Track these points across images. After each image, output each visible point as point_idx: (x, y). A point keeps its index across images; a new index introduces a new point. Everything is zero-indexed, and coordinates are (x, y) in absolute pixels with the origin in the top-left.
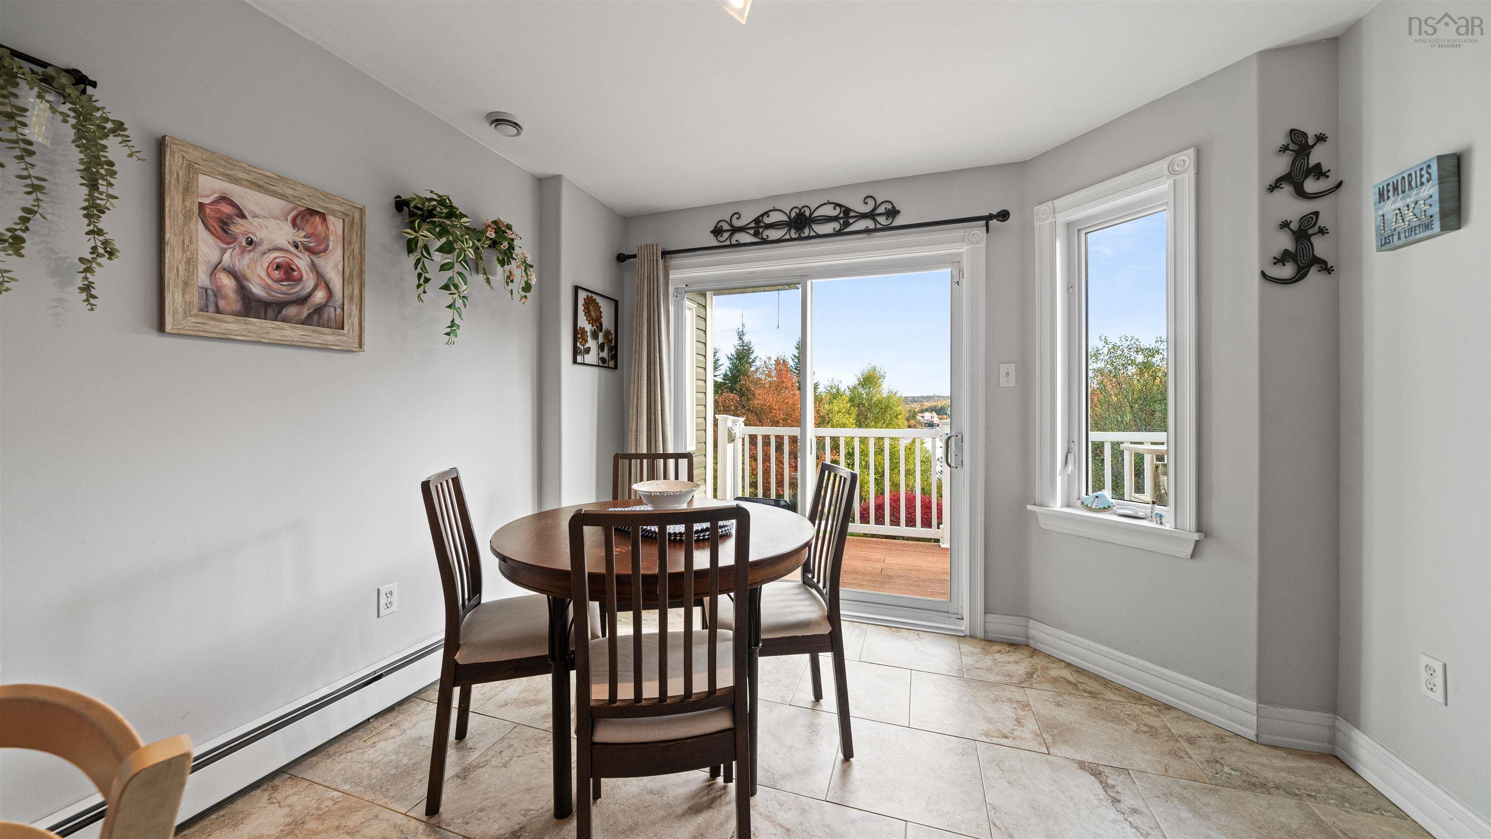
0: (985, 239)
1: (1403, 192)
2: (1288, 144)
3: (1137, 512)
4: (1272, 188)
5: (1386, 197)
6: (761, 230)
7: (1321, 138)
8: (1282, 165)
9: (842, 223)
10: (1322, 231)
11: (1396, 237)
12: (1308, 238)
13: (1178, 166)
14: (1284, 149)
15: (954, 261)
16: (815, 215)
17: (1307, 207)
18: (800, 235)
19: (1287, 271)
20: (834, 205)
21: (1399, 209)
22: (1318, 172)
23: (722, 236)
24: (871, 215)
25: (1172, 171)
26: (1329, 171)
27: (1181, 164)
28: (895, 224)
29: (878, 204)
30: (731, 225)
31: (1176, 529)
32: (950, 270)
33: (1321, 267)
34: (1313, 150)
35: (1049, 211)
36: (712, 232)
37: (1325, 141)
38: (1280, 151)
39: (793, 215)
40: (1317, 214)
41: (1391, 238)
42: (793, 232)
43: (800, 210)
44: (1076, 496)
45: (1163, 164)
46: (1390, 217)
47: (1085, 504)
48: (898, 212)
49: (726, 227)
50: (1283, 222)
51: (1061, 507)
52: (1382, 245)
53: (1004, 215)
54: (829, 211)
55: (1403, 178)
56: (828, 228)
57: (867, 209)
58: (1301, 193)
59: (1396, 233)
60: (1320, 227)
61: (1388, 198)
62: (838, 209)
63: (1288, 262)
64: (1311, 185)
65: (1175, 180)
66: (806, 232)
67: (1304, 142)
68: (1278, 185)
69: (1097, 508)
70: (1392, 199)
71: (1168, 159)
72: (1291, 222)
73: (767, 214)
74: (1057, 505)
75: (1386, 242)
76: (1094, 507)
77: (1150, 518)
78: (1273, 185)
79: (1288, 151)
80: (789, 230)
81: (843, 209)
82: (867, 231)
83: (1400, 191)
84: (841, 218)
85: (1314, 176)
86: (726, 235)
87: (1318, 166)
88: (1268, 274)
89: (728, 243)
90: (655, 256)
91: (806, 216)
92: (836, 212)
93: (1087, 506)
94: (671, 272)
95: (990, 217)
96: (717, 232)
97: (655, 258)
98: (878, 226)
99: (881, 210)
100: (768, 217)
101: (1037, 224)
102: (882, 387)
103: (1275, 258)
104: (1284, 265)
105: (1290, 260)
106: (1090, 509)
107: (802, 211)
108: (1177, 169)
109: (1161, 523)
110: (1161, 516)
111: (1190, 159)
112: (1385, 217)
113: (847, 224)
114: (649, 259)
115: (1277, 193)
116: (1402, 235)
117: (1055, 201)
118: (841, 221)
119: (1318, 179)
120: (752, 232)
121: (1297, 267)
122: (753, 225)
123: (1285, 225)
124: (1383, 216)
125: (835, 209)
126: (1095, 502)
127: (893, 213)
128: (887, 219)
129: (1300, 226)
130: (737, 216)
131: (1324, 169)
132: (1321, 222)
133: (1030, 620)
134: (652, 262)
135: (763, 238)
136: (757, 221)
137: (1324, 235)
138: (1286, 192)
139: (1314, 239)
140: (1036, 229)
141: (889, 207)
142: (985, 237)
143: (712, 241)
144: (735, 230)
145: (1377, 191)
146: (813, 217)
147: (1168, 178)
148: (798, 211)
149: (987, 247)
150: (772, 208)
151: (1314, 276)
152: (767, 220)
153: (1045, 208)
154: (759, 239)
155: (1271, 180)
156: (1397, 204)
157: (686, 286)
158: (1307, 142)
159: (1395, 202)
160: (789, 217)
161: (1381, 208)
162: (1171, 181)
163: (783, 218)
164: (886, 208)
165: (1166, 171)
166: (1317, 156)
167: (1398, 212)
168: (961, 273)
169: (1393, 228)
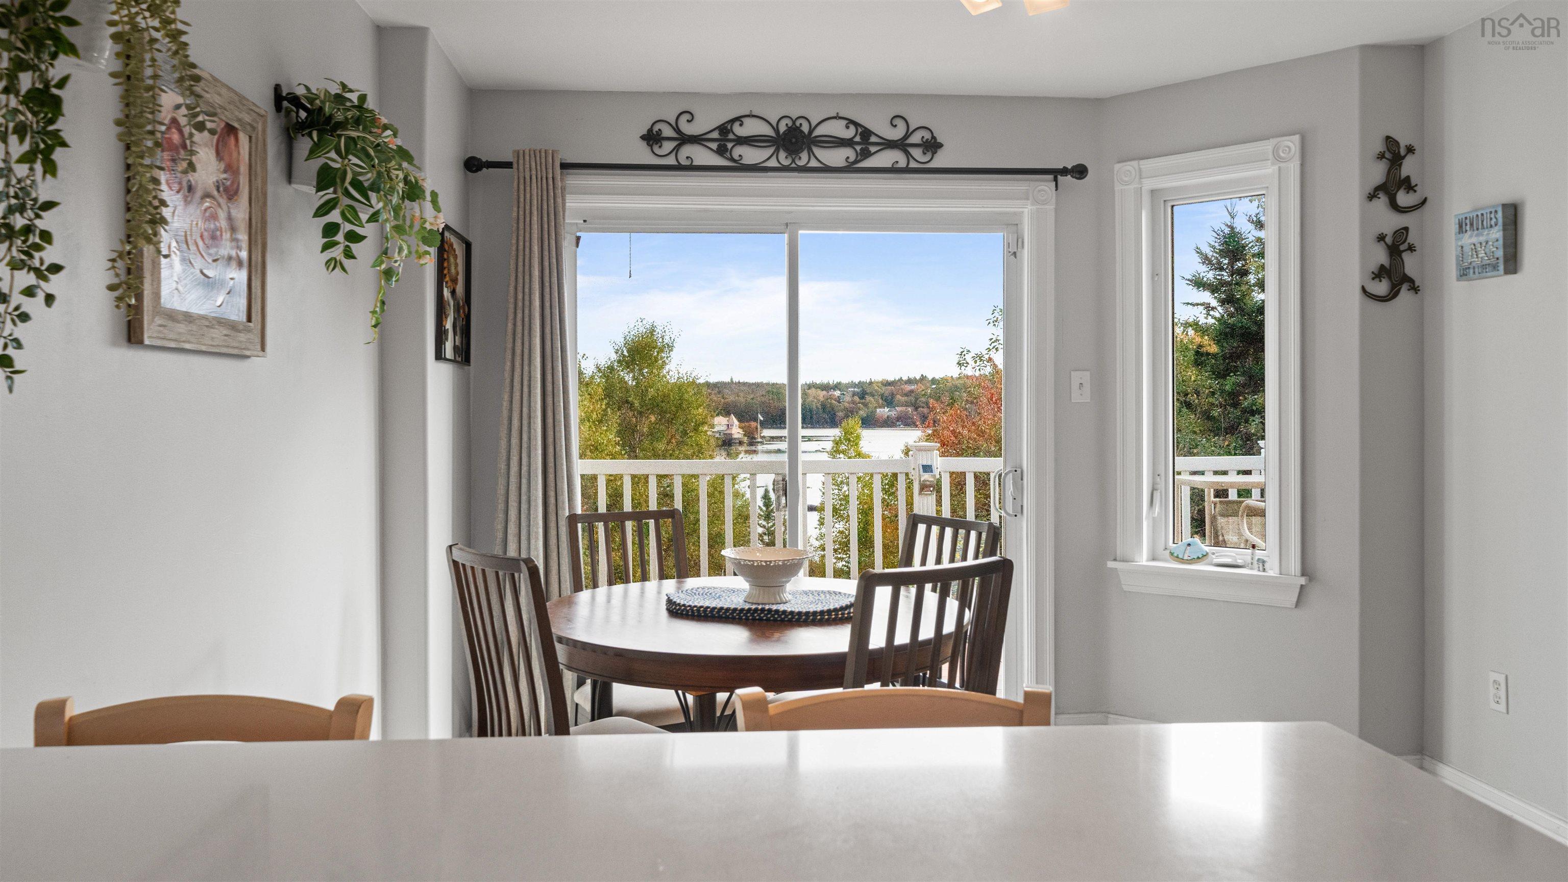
0: (1054, 200)
1: (1478, 229)
2: (1384, 152)
3: (1236, 560)
4: (1372, 197)
5: (1464, 230)
6: (730, 145)
7: (1410, 150)
8: (1378, 173)
9: (859, 151)
10: (1411, 248)
11: (1471, 271)
12: (1400, 253)
13: (1283, 152)
14: (1381, 156)
15: (1012, 225)
16: (817, 132)
17: (1398, 221)
18: (793, 161)
19: (1382, 288)
20: (847, 122)
21: (1474, 245)
22: (1407, 185)
23: (660, 147)
24: (901, 145)
25: (1277, 158)
26: (1416, 185)
27: (1286, 150)
28: (935, 164)
29: (911, 130)
30: (677, 130)
31: (1281, 574)
32: (1002, 234)
33: (1410, 286)
34: (1404, 161)
35: (1133, 173)
36: (643, 138)
37: (1414, 153)
38: (1378, 158)
39: (782, 128)
40: (1406, 229)
41: (1468, 271)
42: (782, 155)
43: (794, 122)
44: (1163, 547)
45: (1267, 146)
46: (1467, 249)
47: (1175, 555)
48: (940, 146)
49: (668, 132)
50: (1380, 235)
51: (1148, 561)
52: (1461, 276)
53: (1080, 172)
54: (838, 129)
55: (1477, 216)
56: (837, 157)
57: (896, 134)
58: (1394, 206)
59: (1471, 266)
60: (1409, 243)
61: (1466, 231)
62: (852, 128)
63: (1384, 278)
64: (1403, 199)
65: (1279, 167)
66: (803, 159)
67: (1397, 151)
68: (1376, 194)
69: (1189, 558)
70: (1469, 233)
71: (1273, 141)
72: (1386, 235)
73: (738, 119)
74: (1143, 559)
75: (1464, 273)
76: (1186, 558)
77: (1250, 565)
78: (1372, 193)
79: (1384, 159)
80: (777, 151)
81: (860, 130)
82: (894, 170)
83: (1475, 228)
84: (858, 143)
85: (1405, 189)
86: (668, 146)
87: (1408, 178)
88: (1368, 289)
89: (671, 161)
90: (550, 171)
91: (802, 132)
92: (849, 133)
93: (1177, 557)
94: (568, 197)
95: (1064, 171)
96: (652, 138)
97: (550, 176)
98: (913, 165)
99: (916, 138)
100: (741, 125)
101: (1118, 187)
102: (667, 367)
103: (1373, 273)
104: (1381, 281)
105: (1385, 276)
106: (1182, 561)
107: (798, 124)
108: (1282, 155)
109: (1264, 570)
110: (1264, 562)
111: (1295, 147)
112: (1464, 249)
113: (866, 154)
114: (539, 177)
115: (1375, 202)
116: (1476, 270)
117: (1142, 162)
118: (858, 148)
119: (1408, 193)
120: (714, 146)
121: (1390, 284)
122: (715, 135)
123: (1381, 238)
124: (1462, 247)
125: (847, 127)
126: (1187, 552)
127: (932, 146)
128: (924, 153)
129: (1393, 241)
130: (686, 117)
131: (1413, 184)
132: (1411, 239)
133: (1109, 715)
134: (544, 181)
135: (732, 159)
136: (724, 129)
137: (1412, 252)
138: (1382, 201)
139: (1405, 255)
140: (1117, 194)
141: (928, 136)
142: (1054, 195)
143: (644, 155)
144: (684, 140)
145: (1457, 222)
146: (813, 135)
147: (1273, 164)
148: (790, 124)
149: (1056, 210)
150: (748, 113)
151: (1405, 294)
152: (740, 131)
153: (1129, 168)
154: (727, 159)
155: (1370, 188)
156: (1473, 239)
157: (585, 221)
158: (1399, 152)
159: (1471, 236)
160: (777, 130)
161: (1460, 239)
162: (1276, 167)
163: (764, 130)
164: (923, 137)
165: (1271, 156)
166: (1408, 167)
167: (1473, 246)
168: (1020, 240)
169: (1469, 261)
